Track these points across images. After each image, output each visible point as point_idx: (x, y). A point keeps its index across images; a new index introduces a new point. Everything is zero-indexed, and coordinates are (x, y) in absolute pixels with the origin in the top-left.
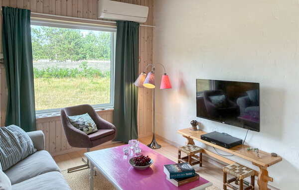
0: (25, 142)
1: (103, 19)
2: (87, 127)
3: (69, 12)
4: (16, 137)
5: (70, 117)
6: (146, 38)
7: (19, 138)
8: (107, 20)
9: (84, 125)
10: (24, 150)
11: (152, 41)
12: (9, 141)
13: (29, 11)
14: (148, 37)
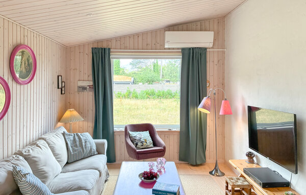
0: (88, 145)
1: (169, 49)
2: (142, 142)
3: (140, 46)
4: (83, 141)
5: (130, 132)
6: (216, 62)
7: (85, 142)
8: (173, 49)
9: (140, 140)
10: (87, 151)
11: (223, 64)
12: (78, 143)
13: (109, 49)
14: (218, 61)
